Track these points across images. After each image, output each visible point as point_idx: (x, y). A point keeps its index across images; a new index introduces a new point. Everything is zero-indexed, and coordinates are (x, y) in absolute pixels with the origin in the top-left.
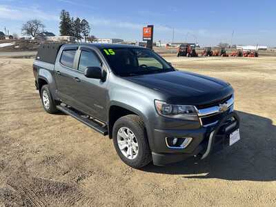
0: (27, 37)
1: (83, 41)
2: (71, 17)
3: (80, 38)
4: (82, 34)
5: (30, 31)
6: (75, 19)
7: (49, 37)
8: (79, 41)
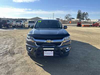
0: (65, 20)
1: (85, 20)
2: (81, 12)
3: (83, 19)
4: (85, 18)
5: (66, 18)
6: (83, 13)
7: (72, 19)
8: (83, 20)
